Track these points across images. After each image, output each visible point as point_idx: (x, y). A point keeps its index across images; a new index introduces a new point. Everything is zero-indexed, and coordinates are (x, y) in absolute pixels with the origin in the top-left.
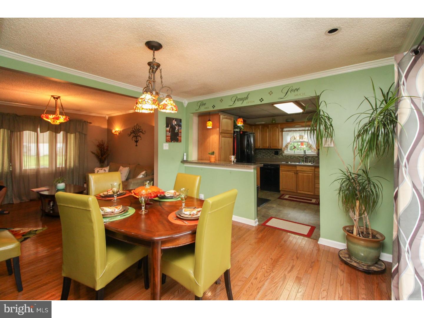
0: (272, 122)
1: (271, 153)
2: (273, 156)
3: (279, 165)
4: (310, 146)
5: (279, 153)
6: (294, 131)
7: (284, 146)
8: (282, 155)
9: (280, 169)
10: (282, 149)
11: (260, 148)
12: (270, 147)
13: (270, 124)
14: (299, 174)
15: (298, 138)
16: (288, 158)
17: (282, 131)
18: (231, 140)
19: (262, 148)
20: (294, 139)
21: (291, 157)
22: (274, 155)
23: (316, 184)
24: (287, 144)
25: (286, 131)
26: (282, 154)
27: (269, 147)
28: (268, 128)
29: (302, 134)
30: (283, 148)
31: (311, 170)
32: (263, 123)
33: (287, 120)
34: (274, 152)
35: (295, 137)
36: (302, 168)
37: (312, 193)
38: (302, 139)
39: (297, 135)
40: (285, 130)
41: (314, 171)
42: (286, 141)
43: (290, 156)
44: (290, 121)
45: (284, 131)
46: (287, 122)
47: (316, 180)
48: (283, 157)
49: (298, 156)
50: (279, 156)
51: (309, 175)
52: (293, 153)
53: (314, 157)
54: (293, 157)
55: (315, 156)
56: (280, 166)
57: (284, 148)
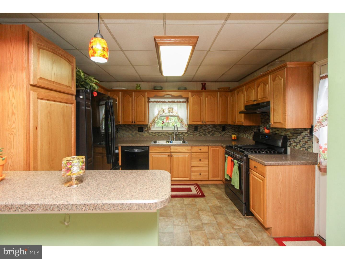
0: (136, 89)
1: (133, 130)
2: (136, 134)
3: (148, 147)
4: (182, 121)
5: (145, 130)
6: (162, 102)
7: (151, 120)
8: (148, 133)
9: (150, 152)
10: (148, 125)
11: (120, 123)
12: (135, 122)
13: (134, 91)
14: (174, 156)
15: (167, 111)
16: (155, 136)
17: (149, 102)
18: (71, 109)
19: (122, 123)
20: (163, 112)
21: (159, 135)
22: (138, 132)
23: (192, 167)
24: (154, 118)
25: (153, 102)
26: (148, 131)
27: (132, 122)
28: (131, 96)
29: (172, 107)
30: (149, 123)
31: (187, 150)
32: (123, 88)
33: (155, 87)
34: (138, 129)
35: (164, 109)
36: (177, 149)
37: (188, 179)
38: (172, 112)
39: (166, 107)
40: (152, 100)
41: (190, 152)
42: (153, 114)
43: (157, 133)
44: (159, 88)
45: (151, 102)
46: (154, 89)
47: (192, 163)
48: (150, 135)
49: (167, 133)
50: (144, 133)
51: (185, 157)
52: (161, 130)
53: (183, 134)
54: (161, 134)
55: (185, 133)
56: (150, 148)
57: (151, 123)
